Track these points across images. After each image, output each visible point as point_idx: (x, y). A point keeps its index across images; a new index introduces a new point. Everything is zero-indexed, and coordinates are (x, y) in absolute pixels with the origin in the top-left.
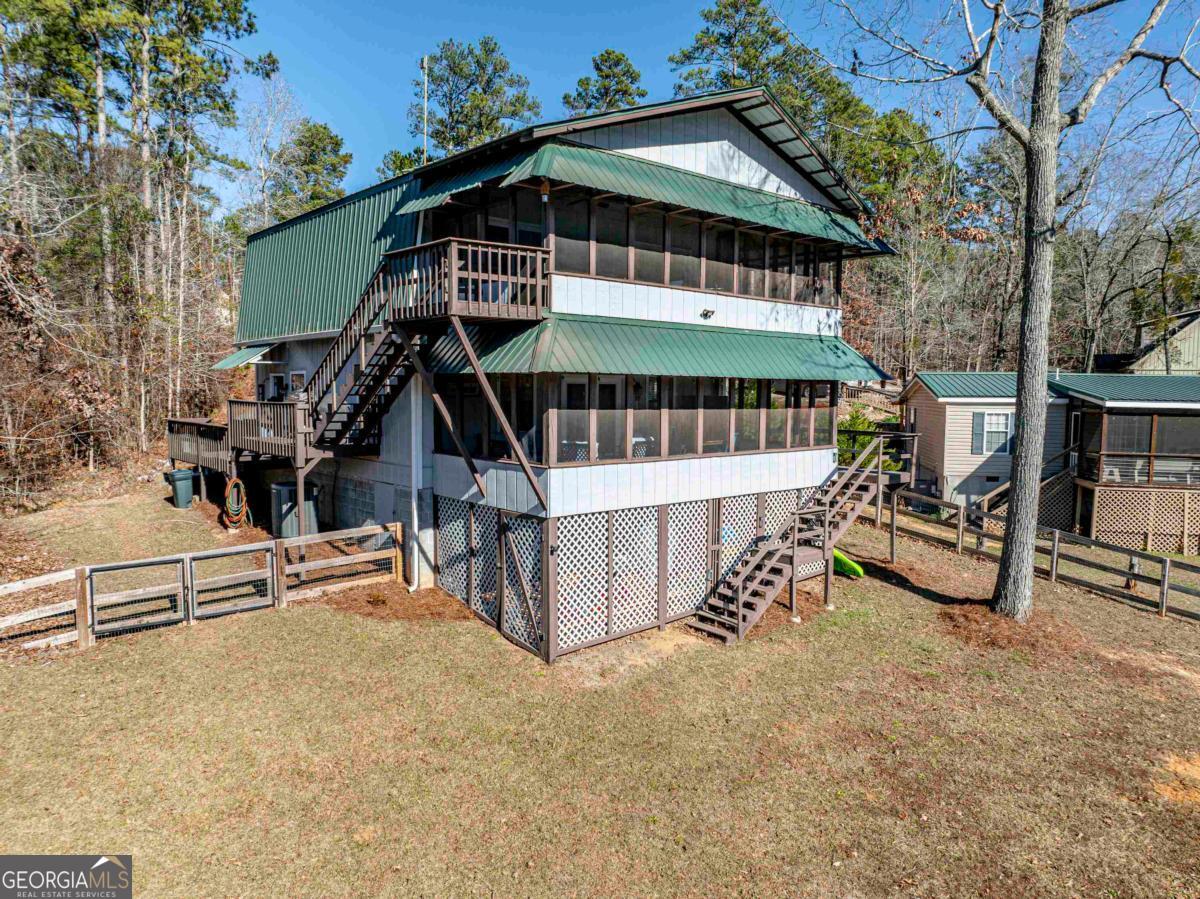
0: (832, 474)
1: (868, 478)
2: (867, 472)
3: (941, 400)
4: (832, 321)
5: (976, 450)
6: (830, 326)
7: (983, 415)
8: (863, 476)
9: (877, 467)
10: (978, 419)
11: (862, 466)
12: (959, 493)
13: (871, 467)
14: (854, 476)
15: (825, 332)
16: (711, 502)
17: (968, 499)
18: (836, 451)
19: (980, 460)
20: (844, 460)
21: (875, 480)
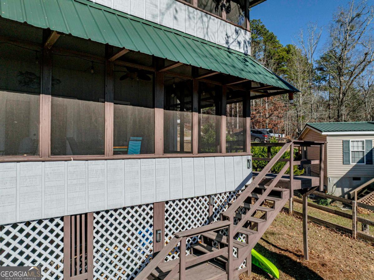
0: (247, 179)
1: (280, 184)
2: (279, 178)
3: (323, 133)
4: (241, 39)
5: (346, 162)
6: (239, 43)
7: (349, 141)
8: (275, 181)
9: (289, 172)
10: (346, 144)
11: (274, 172)
12: (337, 187)
13: (282, 173)
14: (266, 182)
15: (234, 47)
16: (67, 220)
17: (343, 190)
18: (250, 158)
19: (348, 168)
20: (257, 167)
21: (287, 185)
